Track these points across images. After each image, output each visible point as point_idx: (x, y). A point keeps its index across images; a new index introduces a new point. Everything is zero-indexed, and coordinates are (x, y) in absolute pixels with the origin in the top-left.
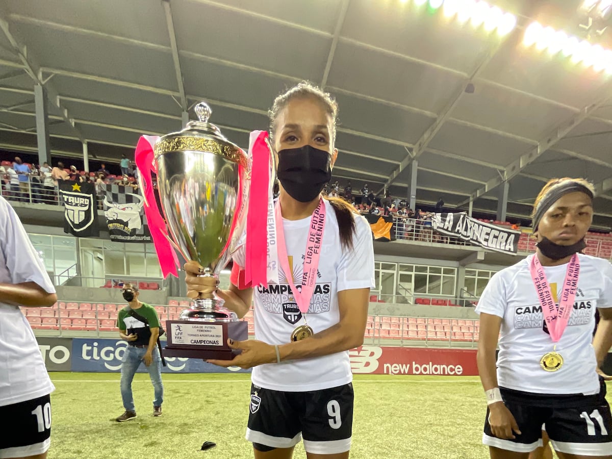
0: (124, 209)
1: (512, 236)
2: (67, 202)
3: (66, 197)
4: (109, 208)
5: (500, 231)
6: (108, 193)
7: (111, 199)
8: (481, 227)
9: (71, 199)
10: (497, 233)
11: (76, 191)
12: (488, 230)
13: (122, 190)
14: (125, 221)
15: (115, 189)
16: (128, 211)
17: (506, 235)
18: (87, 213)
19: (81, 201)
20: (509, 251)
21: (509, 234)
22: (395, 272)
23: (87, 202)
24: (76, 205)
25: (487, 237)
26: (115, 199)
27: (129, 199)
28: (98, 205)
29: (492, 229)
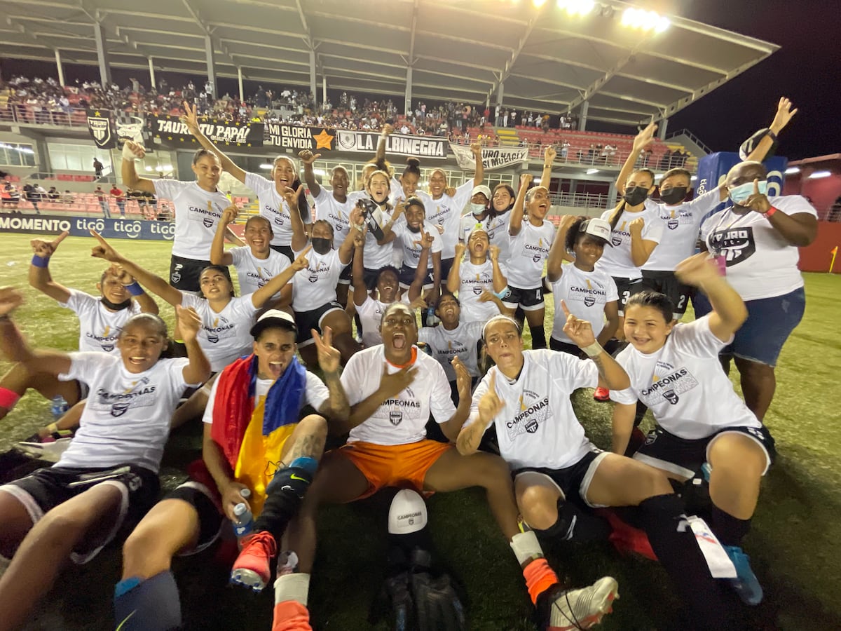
0: (130, 128)
1: (441, 144)
2: (93, 125)
3: (92, 122)
4: (120, 128)
5: (429, 141)
6: (118, 117)
7: (121, 121)
8: (410, 140)
9: (96, 123)
10: (426, 143)
11: (98, 117)
12: (418, 142)
13: (127, 114)
14: (131, 137)
15: (123, 114)
16: (133, 130)
17: (435, 143)
18: (106, 132)
19: (102, 123)
20: (439, 155)
21: (437, 142)
22: (352, 171)
23: (105, 124)
24: (99, 126)
25: (418, 147)
26: (124, 121)
27: (133, 121)
28: (112, 126)
29: (421, 140)
